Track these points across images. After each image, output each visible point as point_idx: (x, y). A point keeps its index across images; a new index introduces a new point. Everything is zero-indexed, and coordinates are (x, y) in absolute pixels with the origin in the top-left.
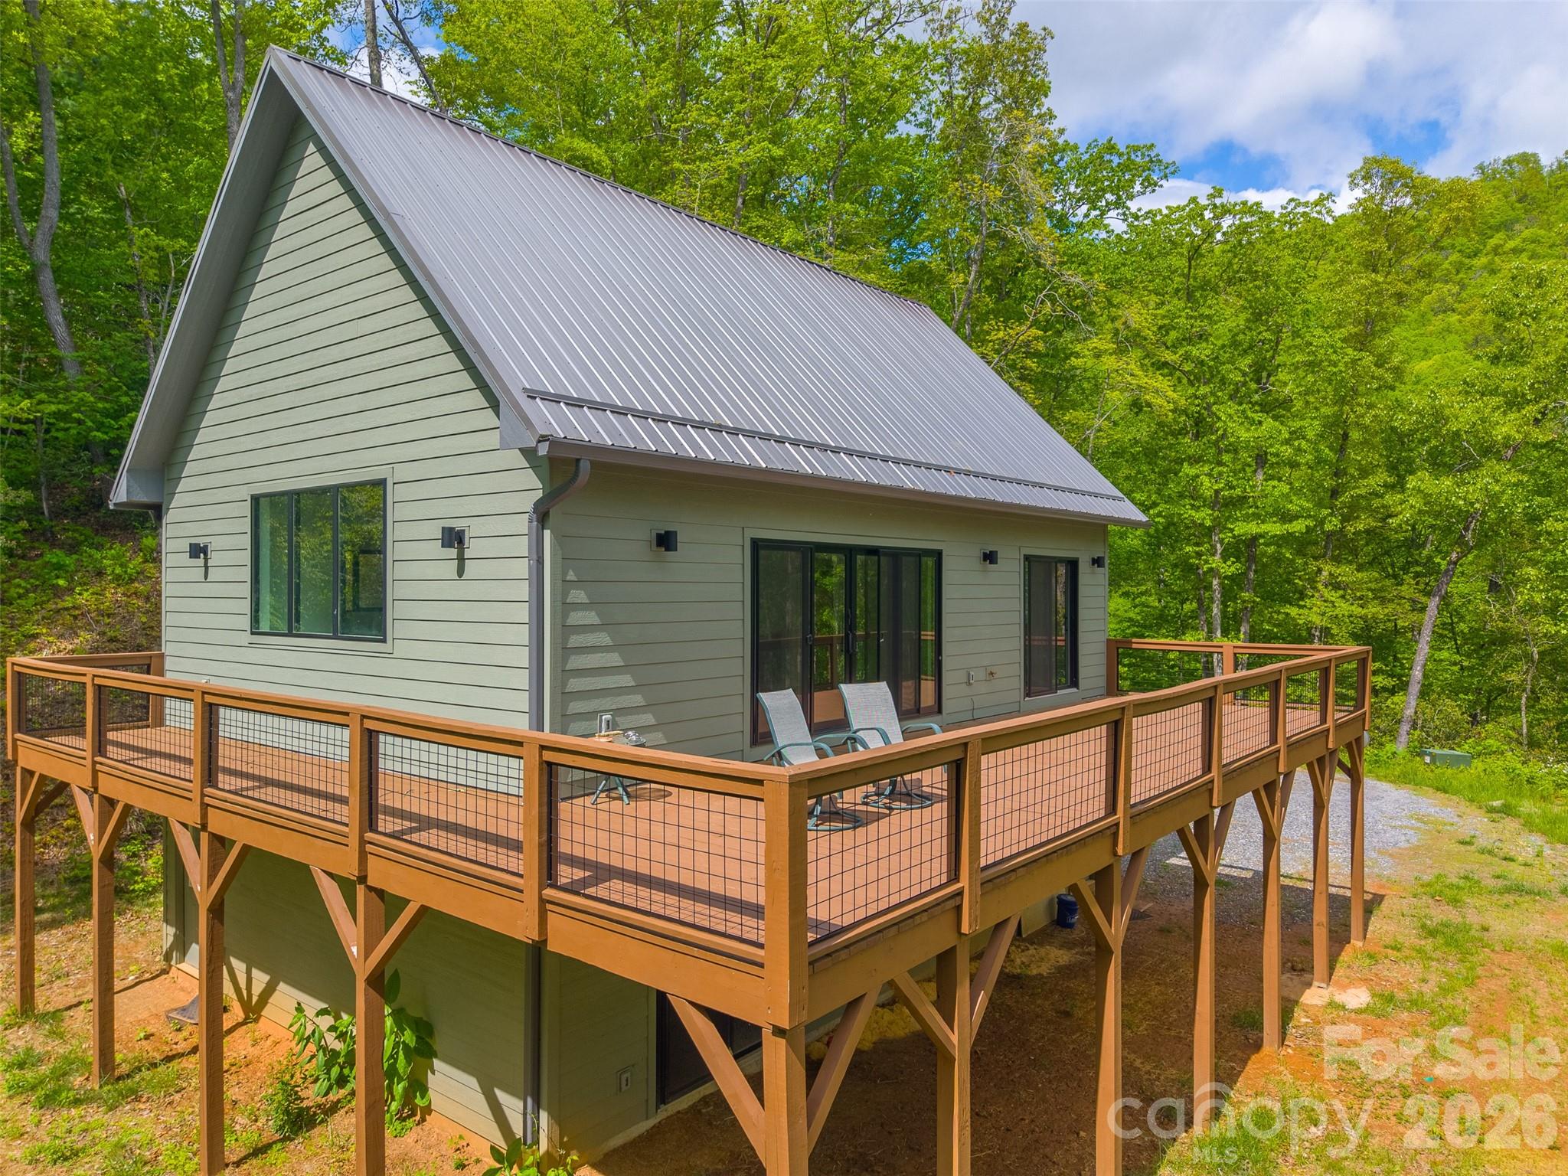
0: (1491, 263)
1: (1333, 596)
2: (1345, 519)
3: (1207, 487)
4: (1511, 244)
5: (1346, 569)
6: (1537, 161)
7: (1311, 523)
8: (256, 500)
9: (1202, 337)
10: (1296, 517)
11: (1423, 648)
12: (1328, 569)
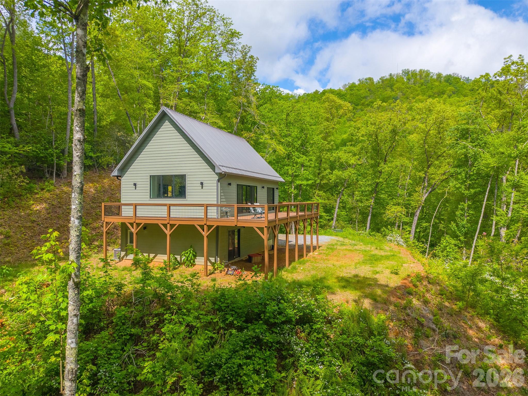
0: (362, 108)
1: (318, 198)
2: (321, 180)
3: (290, 172)
4: (366, 103)
5: (321, 192)
6: (373, 80)
7: (313, 181)
8: (150, 176)
9: (290, 135)
10: (310, 180)
11: (337, 210)
12: (317, 192)
